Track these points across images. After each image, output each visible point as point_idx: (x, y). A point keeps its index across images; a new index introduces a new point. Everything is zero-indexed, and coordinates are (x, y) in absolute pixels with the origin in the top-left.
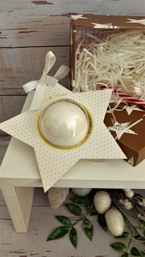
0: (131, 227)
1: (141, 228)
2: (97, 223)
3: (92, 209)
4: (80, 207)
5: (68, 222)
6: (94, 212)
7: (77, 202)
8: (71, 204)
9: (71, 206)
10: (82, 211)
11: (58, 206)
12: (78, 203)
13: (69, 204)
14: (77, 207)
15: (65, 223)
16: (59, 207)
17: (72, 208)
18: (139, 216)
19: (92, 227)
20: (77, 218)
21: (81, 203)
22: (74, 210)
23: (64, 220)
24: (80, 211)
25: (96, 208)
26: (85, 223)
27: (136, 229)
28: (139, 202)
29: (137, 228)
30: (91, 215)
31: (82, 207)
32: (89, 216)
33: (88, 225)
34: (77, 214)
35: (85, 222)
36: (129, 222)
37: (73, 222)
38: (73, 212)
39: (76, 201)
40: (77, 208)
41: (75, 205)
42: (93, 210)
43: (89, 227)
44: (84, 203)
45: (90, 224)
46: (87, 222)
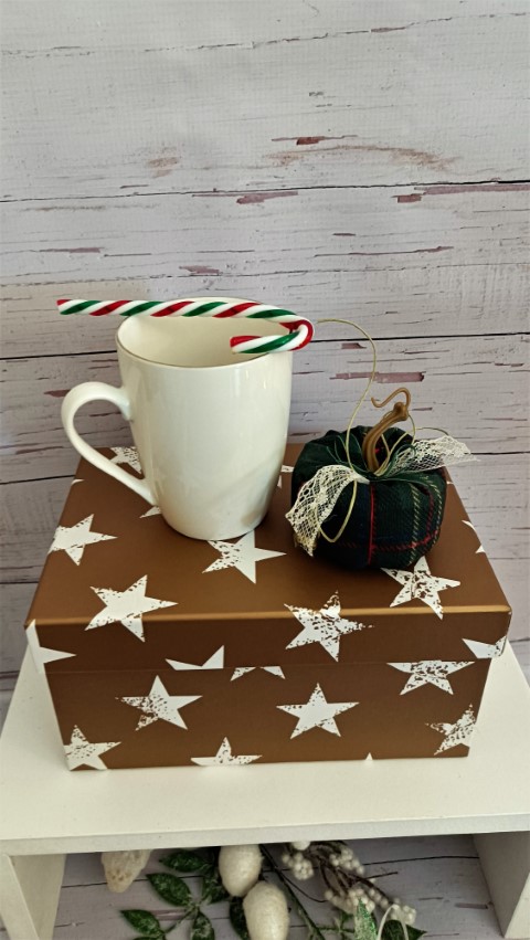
0: (310, 927)
1: (335, 928)
2: (227, 921)
3: (217, 885)
4: (186, 881)
5: (153, 926)
6: (220, 895)
7: (177, 868)
8: (163, 875)
9: (161, 881)
10: (189, 892)
11: (127, 882)
12: (181, 869)
13: (156, 875)
14: (178, 881)
15: (145, 929)
16: (130, 886)
17: (163, 886)
18: (329, 895)
19: (213, 933)
20: (175, 911)
21: (188, 870)
22: (168, 891)
23: (143, 921)
24: (184, 893)
25: (224, 882)
26: (195, 926)
27: (322, 932)
28: (333, 856)
29: (324, 928)
30: (214, 901)
31: (192, 879)
32: (208, 904)
33: (202, 930)
34: (176, 902)
35: (196, 922)
36: (305, 913)
37: (164, 925)
38: (167, 896)
39: (176, 864)
40: (176, 885)
41: (170, 876)
42: (219, 888)
43: (206, 935)
44: (195, 869)
45: (207, 927)
46: (199, 921)
